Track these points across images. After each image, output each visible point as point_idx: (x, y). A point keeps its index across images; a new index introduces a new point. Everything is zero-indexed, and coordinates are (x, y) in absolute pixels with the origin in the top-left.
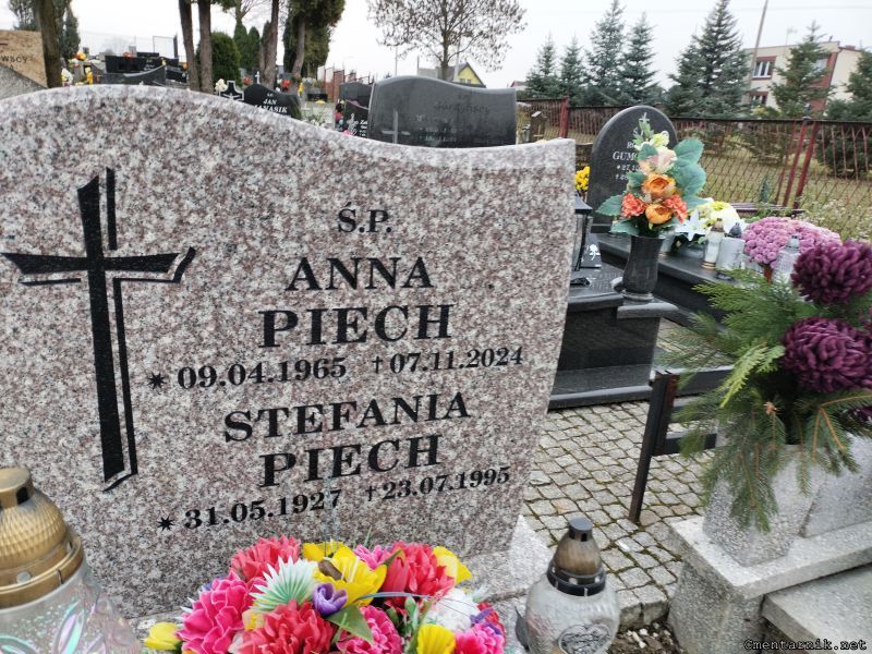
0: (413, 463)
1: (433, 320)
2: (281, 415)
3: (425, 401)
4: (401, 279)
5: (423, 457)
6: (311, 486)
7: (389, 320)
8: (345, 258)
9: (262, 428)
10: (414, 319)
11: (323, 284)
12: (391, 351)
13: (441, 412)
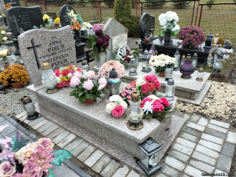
0: (65, 62)
1: (63, 46)
2: (52, 59)
3: (64, 55)
4: (59, 42)
5: (66, 61)
6: (56, 66)
7: (59, 47)
8: (53, 42)
9: (50, 61)
10: (61, 47)
11: (52, 45)
12: (60, 50)
13: (66, 56)
